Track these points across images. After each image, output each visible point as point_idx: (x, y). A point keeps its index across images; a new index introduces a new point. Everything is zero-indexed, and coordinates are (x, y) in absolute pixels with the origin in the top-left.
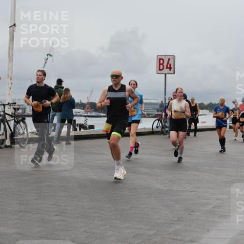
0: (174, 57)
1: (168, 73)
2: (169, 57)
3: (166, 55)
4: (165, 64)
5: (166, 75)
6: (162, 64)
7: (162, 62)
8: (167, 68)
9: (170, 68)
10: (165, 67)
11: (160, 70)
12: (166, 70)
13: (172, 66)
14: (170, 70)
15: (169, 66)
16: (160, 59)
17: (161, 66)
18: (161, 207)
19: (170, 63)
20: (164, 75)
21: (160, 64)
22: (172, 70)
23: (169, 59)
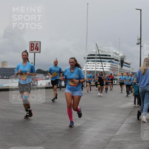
0: (40, 42)
1: (36, 53)
2: (37, 43)
3: (35, 41)
4: (35, 47)
5: (35, 53)
6: (33, 47)
7: (32, 45)
8: (36, 49)
9: (38, 49)
10: (34, 49)
11: (31, 50)
12: (35, 51)
13: (39, 48)
14: (38, 50)
15: (37, 48)
16: (31, 44)
17: (32, 48)
18: (32, 134)
19: (37, 46)
20: (34, 53)
21: (31, 47)
22: (39, 50)
23: (37, 44)
